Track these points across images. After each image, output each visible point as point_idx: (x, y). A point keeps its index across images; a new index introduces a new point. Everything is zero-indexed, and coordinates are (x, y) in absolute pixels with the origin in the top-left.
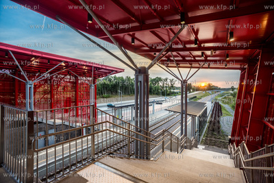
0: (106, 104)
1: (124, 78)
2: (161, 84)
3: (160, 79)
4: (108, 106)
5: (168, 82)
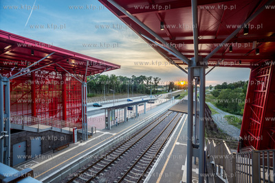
0: (92, 103)
1: (109, 76)
2: (145, 82)
3: (144, 78)
4: (94, 106)
5: (153, 81)
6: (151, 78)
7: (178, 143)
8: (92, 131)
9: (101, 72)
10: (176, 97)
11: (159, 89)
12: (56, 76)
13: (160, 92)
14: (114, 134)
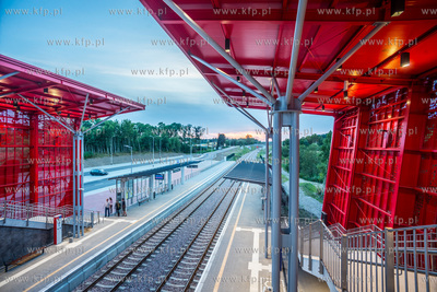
2: (180, 134)
3: (178, 127)
4: (93, 174)
5: (193, 132)
6: (189, 127)
7: (239, 229)
8: (92, 220)
9: (111, 115)
10: (229, 158)
11: (202, 145)
12: (16, 118)
13: (204, 150)
14: (134, 222)
